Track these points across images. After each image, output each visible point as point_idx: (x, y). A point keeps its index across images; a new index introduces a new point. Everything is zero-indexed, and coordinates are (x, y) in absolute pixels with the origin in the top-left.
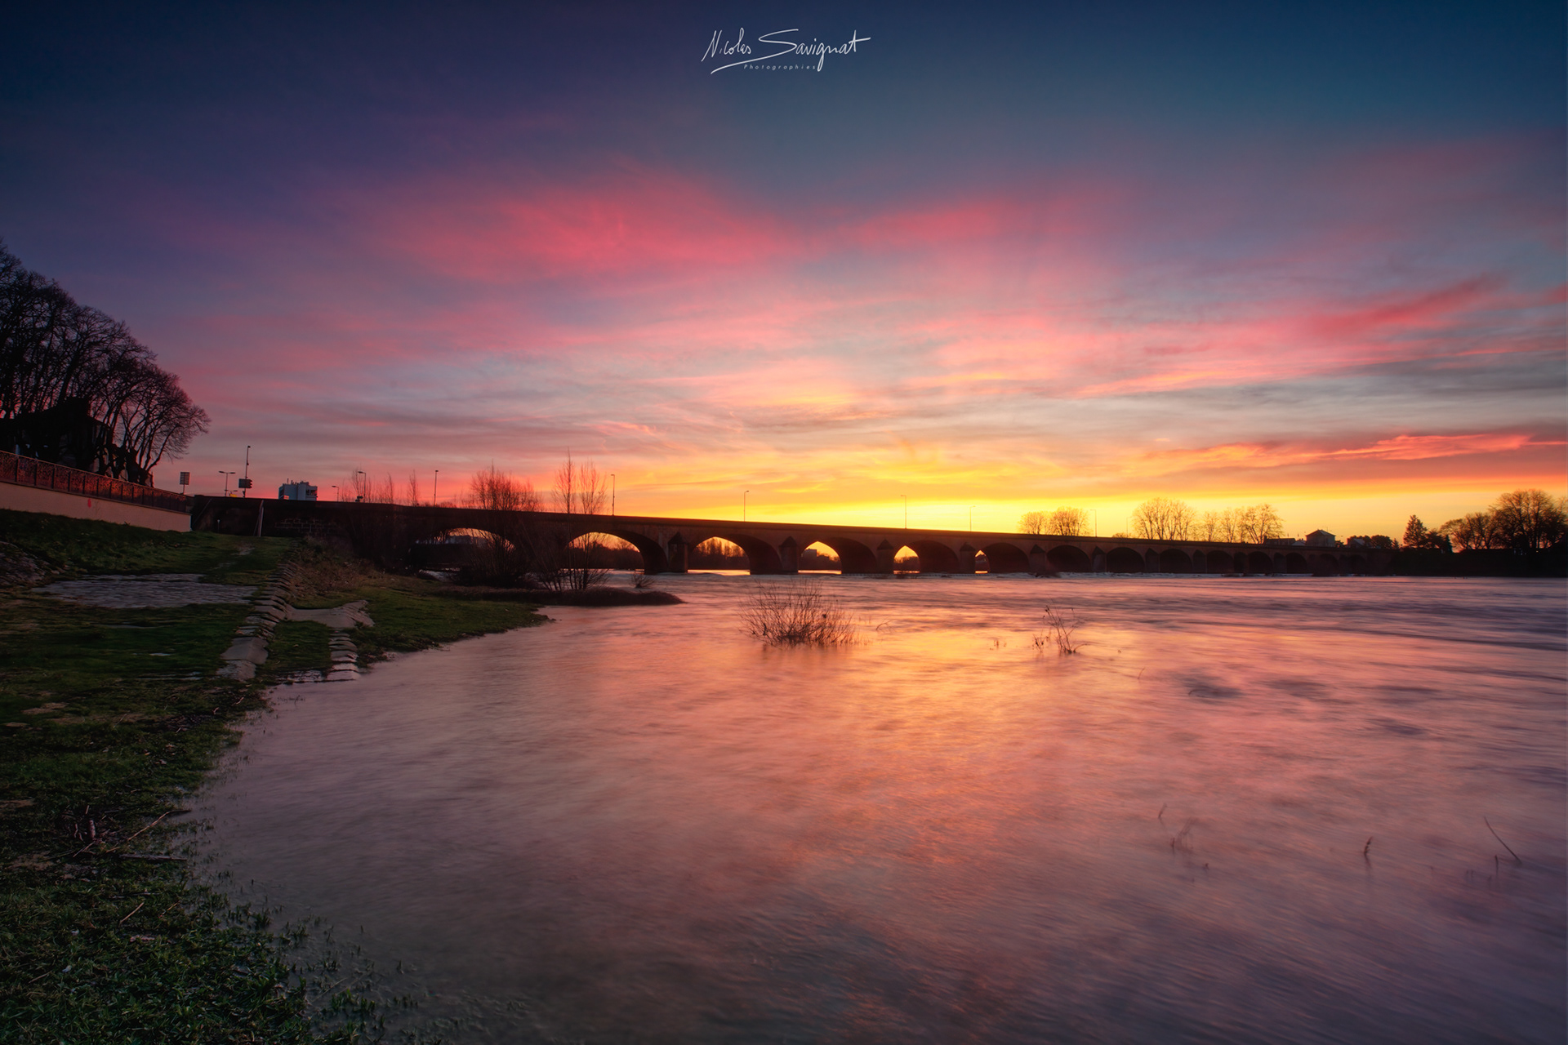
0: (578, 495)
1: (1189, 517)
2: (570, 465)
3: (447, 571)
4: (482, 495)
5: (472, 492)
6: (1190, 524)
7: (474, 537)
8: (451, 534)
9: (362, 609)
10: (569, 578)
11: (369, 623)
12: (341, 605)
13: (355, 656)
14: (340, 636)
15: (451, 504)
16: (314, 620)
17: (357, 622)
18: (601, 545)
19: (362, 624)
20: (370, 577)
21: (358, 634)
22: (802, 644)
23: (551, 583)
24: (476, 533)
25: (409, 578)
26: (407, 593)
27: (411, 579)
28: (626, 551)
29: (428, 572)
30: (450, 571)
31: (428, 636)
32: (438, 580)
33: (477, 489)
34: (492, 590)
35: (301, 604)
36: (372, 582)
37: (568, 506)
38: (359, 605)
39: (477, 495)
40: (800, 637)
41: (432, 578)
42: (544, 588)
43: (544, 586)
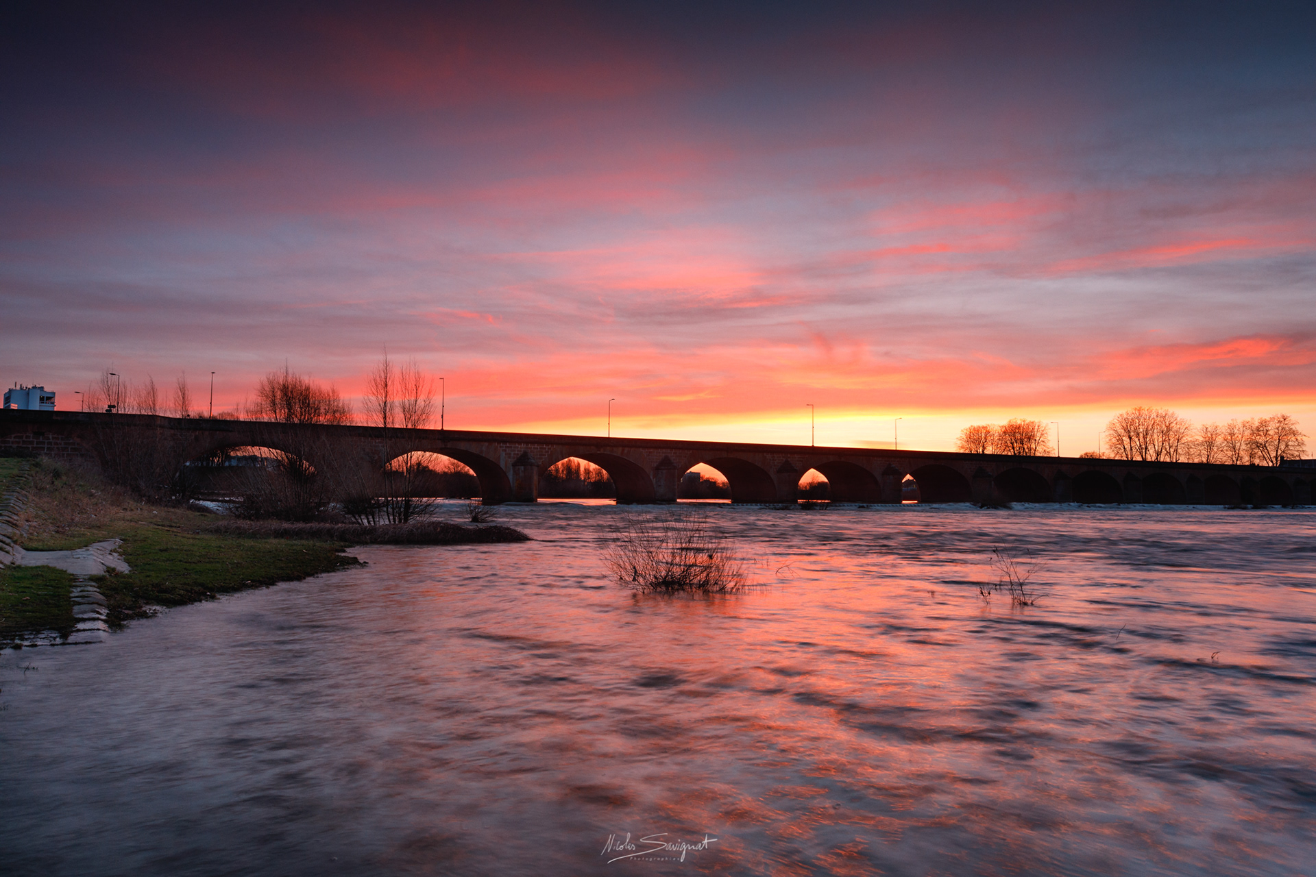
0: (397, 403)
1: (1182, 431)
2: (386, 365)
3: (226, 501)
4: (273, 403)
5: (259, 400)
6: (1183, 440)
7: (262, 458)
8: (232, 454)
9: (115, 551)
10: (385, 509)
11: (123, 568)
12: (86, 546)
13: (104, 611)
14: (85, 586)
15: (232, 415)
16: (50, 565)
17: (108, 567)
18: (427, 467)
19: (114, 570)
20: (125, 509)
21: (107, 582)
22: (681, 592)
23: (363, 517)
24: (264, 452)
25: (177, 510)
26: (175, 530)
27: (179, 511)
28: (458, 475)
29: (201, 502)
30: (230, 501)
31: (202, 585)
32: (215, 513)
33: (267, 397)
34: (286, 525)
35: (34, 545)
36: (128, 514)
37: (385, 418)
38: (108, 545)
39: (267, 405)
40: (680, 585)
41: (206, 510)
42: (353, 523)
43: (353, 520)
